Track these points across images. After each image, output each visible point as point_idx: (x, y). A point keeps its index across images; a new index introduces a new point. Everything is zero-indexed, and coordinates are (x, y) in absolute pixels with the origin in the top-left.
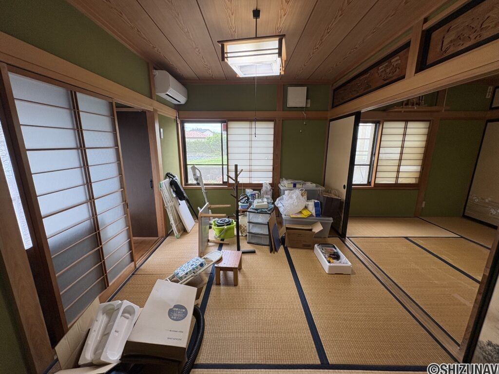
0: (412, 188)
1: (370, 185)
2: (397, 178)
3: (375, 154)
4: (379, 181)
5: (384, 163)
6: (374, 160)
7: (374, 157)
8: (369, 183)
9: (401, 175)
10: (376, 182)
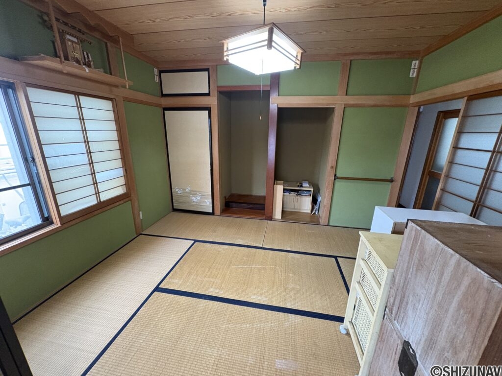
0: (122, 202)
1: (52, 223)
2: (97, 193)
3: (33, 160)
4: (65, 211)
5: (64, 174)
6: (38, 174)
7: (35, 165)
8: (47, 221)
9: (101, 187)
10: (63, 214)
